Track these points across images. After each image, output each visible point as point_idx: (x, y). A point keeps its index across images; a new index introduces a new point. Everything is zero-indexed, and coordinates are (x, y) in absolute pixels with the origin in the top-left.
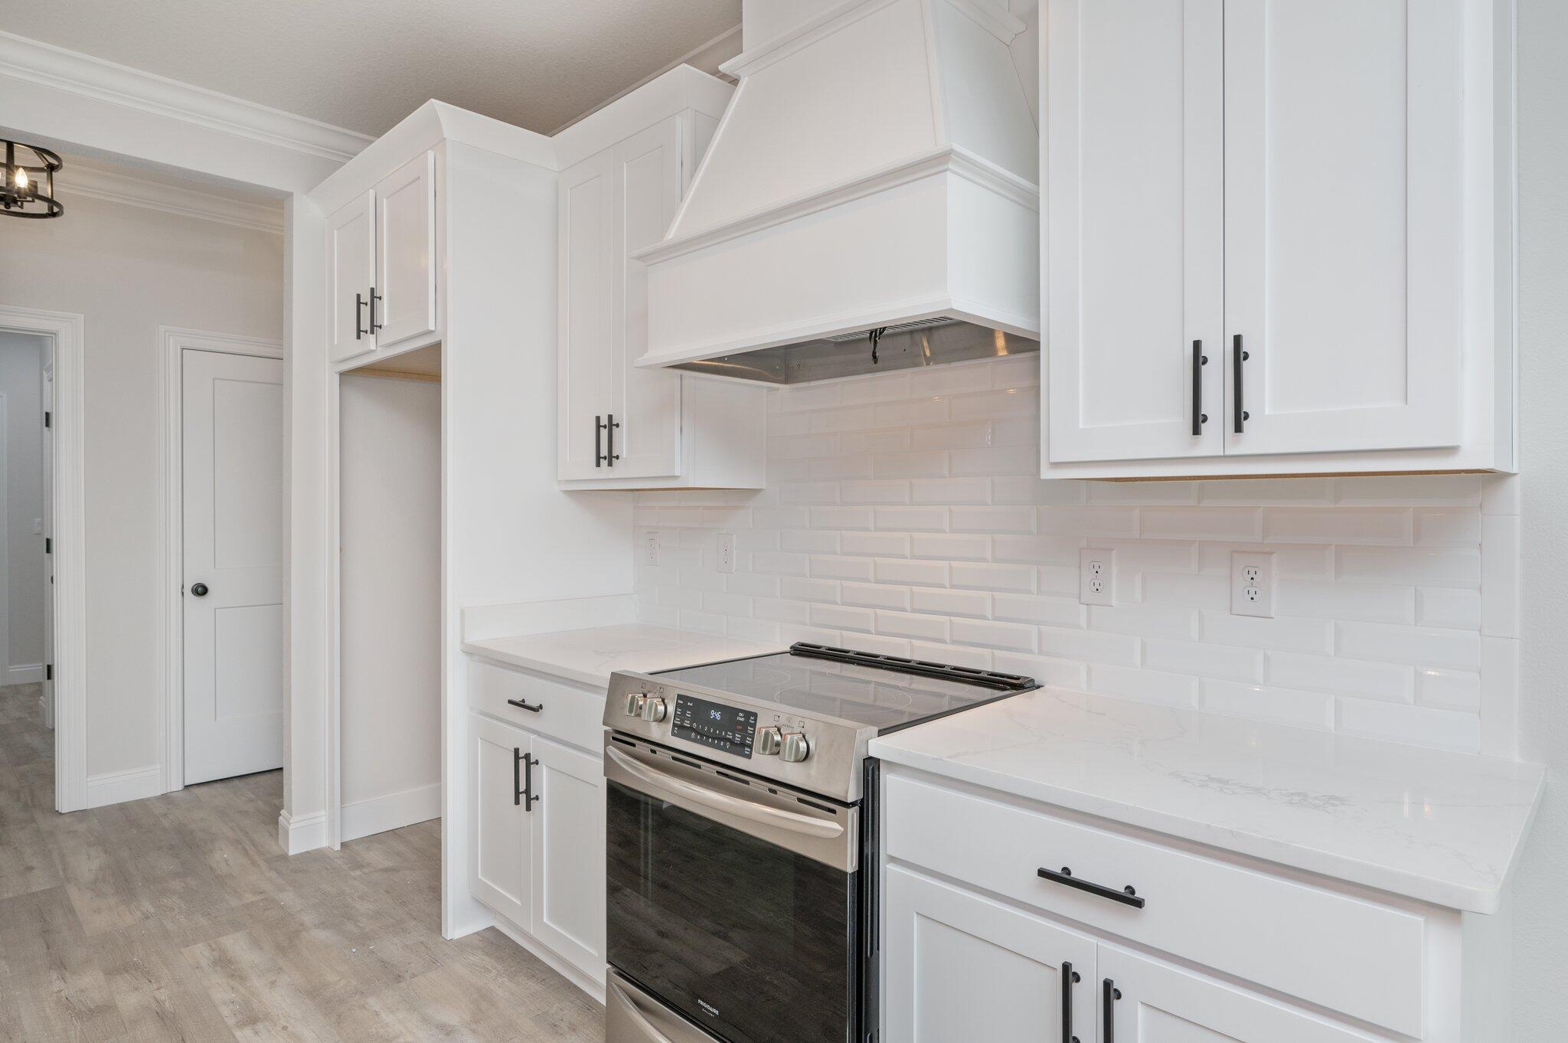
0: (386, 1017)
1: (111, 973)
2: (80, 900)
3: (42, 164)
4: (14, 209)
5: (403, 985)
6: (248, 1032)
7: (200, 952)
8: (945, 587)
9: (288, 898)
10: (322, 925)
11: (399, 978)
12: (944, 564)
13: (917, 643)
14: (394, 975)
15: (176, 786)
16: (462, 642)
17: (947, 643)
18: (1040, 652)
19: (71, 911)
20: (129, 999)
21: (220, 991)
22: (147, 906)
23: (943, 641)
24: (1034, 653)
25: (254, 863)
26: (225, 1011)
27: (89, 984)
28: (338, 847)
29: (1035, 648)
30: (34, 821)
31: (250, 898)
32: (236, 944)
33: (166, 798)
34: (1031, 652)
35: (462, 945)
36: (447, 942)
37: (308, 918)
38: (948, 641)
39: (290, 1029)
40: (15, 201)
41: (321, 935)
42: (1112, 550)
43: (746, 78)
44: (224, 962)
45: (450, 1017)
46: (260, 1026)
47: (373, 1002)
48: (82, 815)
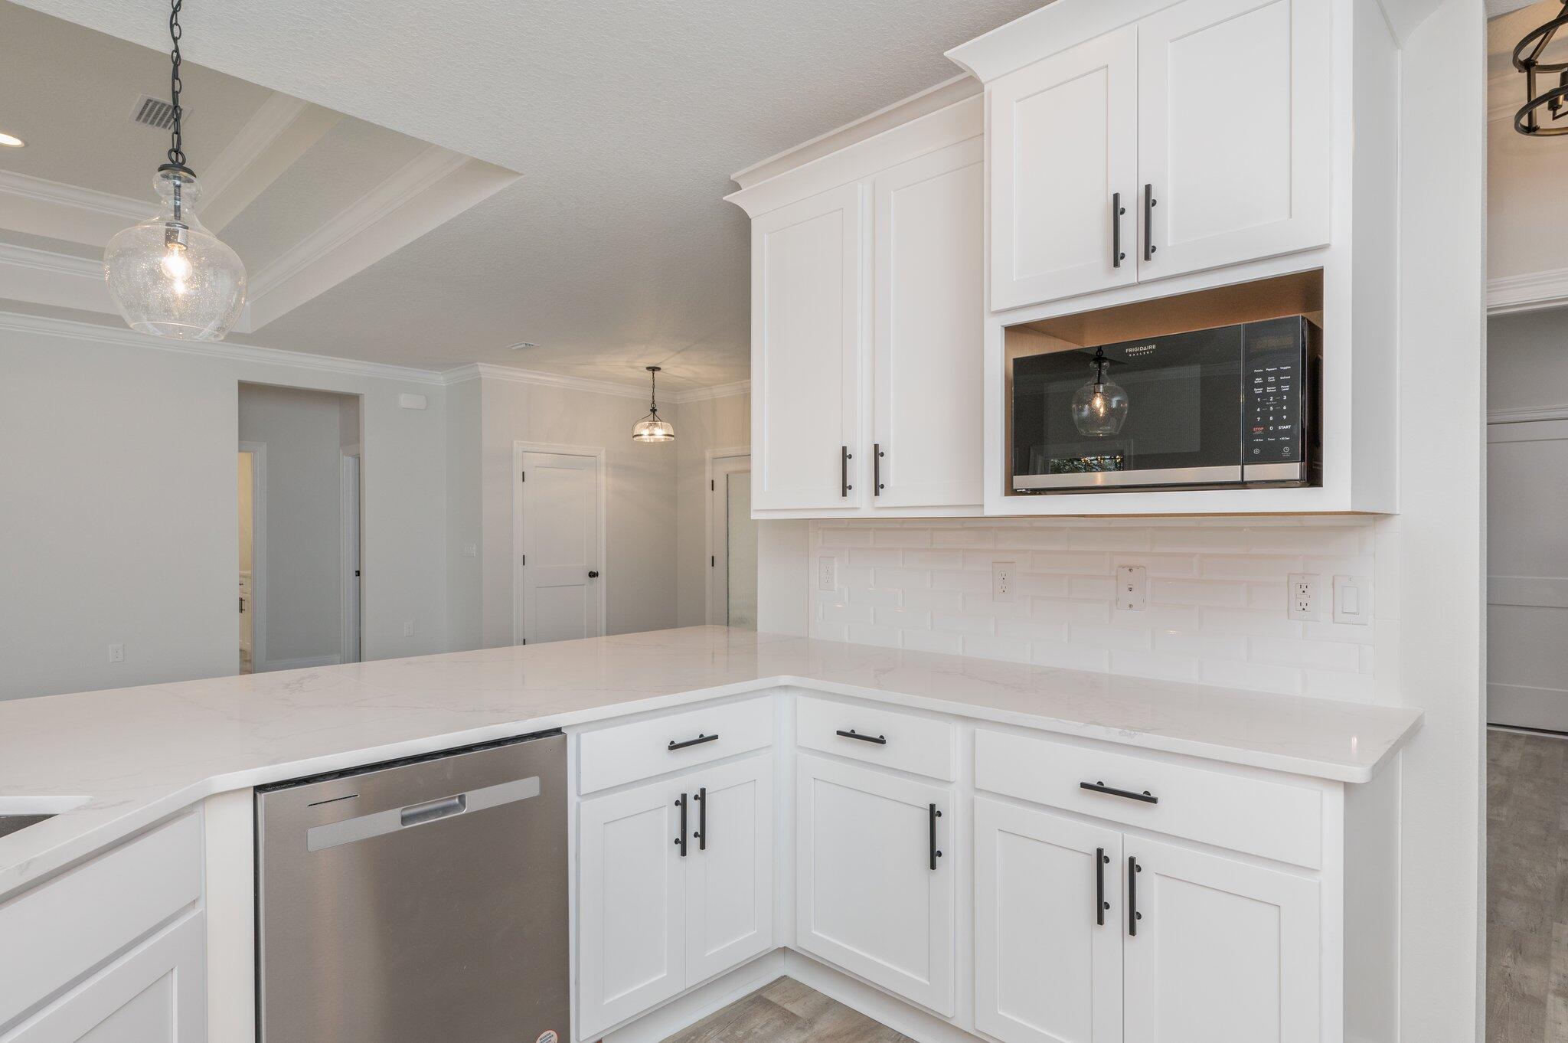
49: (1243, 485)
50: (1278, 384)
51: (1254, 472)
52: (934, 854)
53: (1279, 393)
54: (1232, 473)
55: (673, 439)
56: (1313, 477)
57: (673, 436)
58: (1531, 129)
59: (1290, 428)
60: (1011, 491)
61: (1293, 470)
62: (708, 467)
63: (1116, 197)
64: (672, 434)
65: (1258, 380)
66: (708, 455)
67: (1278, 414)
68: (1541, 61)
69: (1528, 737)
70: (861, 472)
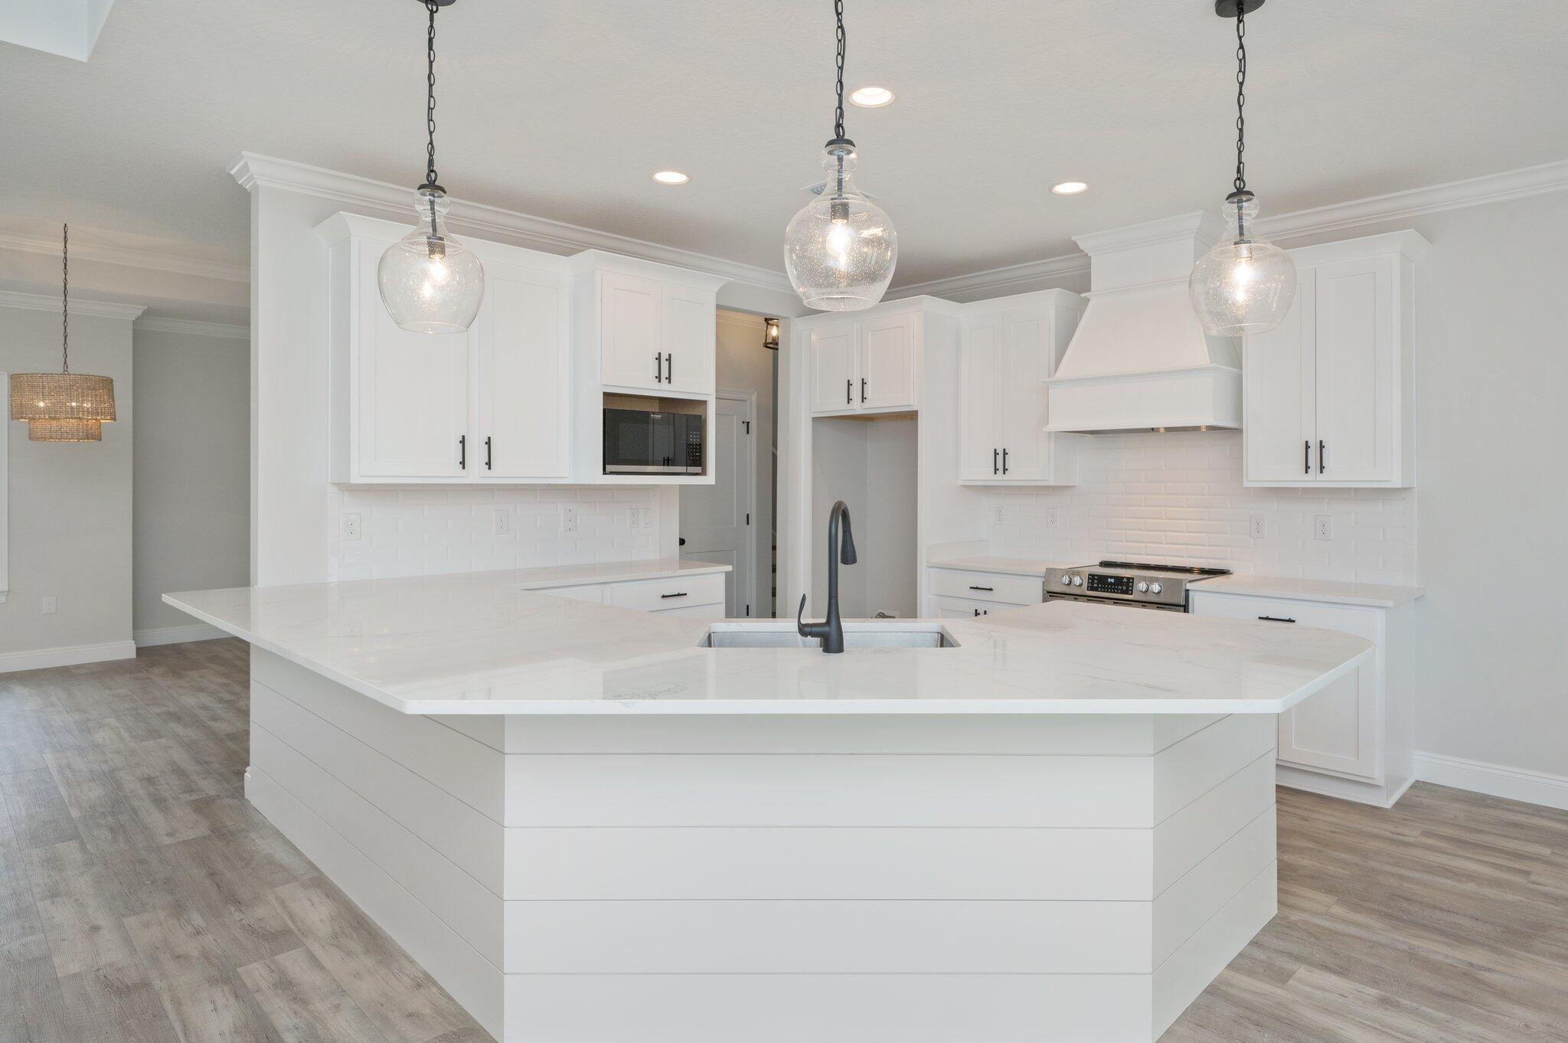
49: (687, 474)
50: (696, 438)
54: (683, 469)
56: (704, 473)
60: (605, 472)
63: (660, 354)
70: (476, 454)
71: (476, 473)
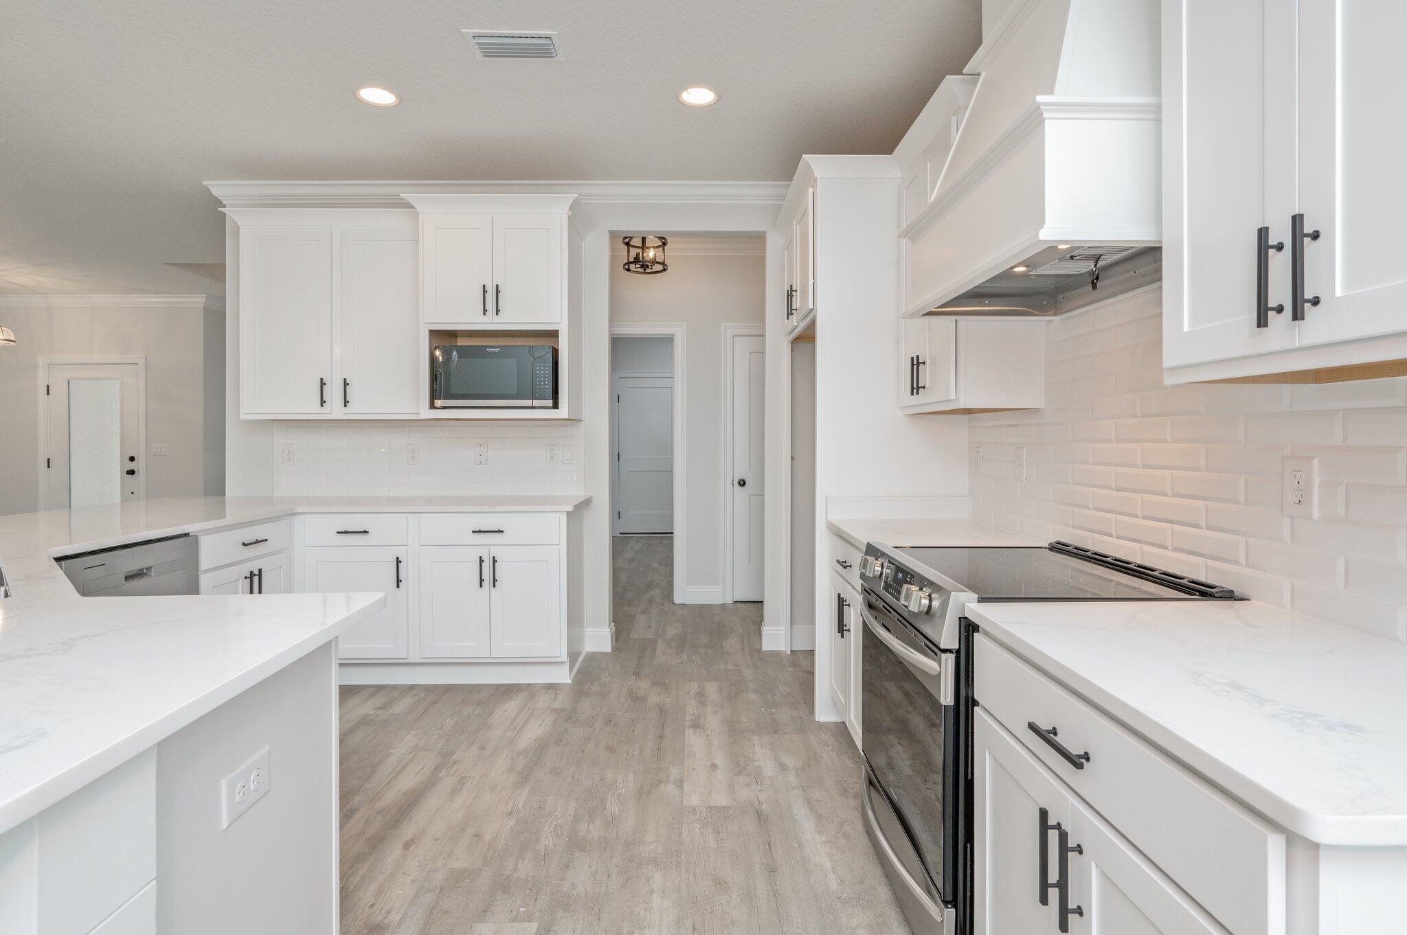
0: (757, 749)
1: (654, 684)
2: (660, 646)
3: (660, 244)
4: (648, 270)
5: (776, 736)
6: (691, 731)
7: (694, 687)
8: (1167, 496)
9: (748, 672)
10: (756, 691)
11: (776, 732)
12: (1167, 473)
13: (1147, 548)
14: (775, 728)
15: (729, 601)
16: (826, 519)
17: (1169, 550)
18: (1247, 565)
19: (654, 651)
20: (654, 698)
21: (692, 708)
22: (685, 657)
23: (1165, 548)
24: (1242, 566)
25: (743, 650)
26: (688, 718)
27: (643, 685)
28: (789, 653)
29: (1242, 560)
30: (663, 605)
31: (730, 667)
32: (711, 689)
33: (723, 606)
34: (1238, 563)
35: (823, 726)
36: (814, 722)
37: (751, 686)
38: (1170, 548)
39: (710, 737)
40: (648, 267)
41: (753, 696)
42: (1314, 458)
43: (984, 73)
44: (701, 695)
45: (790, 762)
46: (698, 730)
47: (756, 739)
48: (683, 606)
49: (533, 407)
50: (544, 370)
51: (537, 403)
52: (398, 581)
53: (545, 374)
54: (528, 403)
55: (14, 344)
56: (556, 406)
57: (14, 341)
58: (628, 270)
59: (549, 387)
60: (433, 406)
61: (550, 403)
62: (41, 372)
63: (484, 286)
64: (14, 339)
65: (538, 368)
66: (41, 361)
67: (544, 381)
68: (631, 243)
69: (646, 537)
70: (334, 393)
71: (335, 410)
